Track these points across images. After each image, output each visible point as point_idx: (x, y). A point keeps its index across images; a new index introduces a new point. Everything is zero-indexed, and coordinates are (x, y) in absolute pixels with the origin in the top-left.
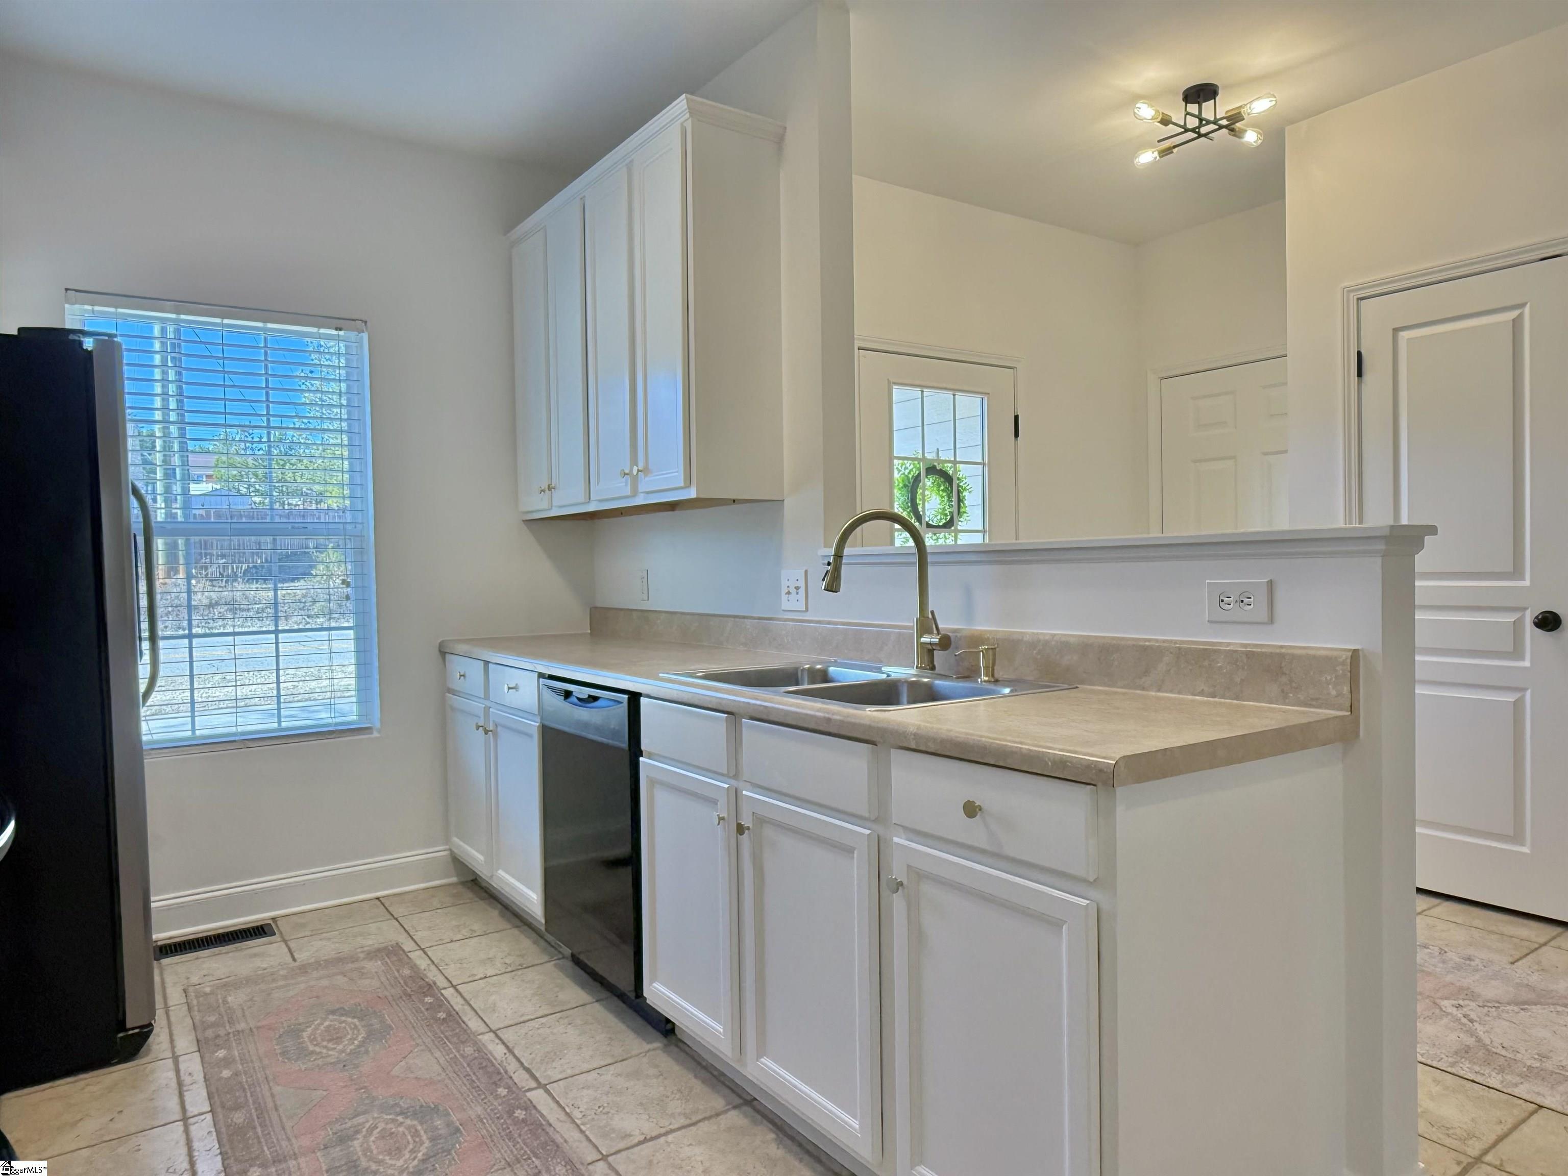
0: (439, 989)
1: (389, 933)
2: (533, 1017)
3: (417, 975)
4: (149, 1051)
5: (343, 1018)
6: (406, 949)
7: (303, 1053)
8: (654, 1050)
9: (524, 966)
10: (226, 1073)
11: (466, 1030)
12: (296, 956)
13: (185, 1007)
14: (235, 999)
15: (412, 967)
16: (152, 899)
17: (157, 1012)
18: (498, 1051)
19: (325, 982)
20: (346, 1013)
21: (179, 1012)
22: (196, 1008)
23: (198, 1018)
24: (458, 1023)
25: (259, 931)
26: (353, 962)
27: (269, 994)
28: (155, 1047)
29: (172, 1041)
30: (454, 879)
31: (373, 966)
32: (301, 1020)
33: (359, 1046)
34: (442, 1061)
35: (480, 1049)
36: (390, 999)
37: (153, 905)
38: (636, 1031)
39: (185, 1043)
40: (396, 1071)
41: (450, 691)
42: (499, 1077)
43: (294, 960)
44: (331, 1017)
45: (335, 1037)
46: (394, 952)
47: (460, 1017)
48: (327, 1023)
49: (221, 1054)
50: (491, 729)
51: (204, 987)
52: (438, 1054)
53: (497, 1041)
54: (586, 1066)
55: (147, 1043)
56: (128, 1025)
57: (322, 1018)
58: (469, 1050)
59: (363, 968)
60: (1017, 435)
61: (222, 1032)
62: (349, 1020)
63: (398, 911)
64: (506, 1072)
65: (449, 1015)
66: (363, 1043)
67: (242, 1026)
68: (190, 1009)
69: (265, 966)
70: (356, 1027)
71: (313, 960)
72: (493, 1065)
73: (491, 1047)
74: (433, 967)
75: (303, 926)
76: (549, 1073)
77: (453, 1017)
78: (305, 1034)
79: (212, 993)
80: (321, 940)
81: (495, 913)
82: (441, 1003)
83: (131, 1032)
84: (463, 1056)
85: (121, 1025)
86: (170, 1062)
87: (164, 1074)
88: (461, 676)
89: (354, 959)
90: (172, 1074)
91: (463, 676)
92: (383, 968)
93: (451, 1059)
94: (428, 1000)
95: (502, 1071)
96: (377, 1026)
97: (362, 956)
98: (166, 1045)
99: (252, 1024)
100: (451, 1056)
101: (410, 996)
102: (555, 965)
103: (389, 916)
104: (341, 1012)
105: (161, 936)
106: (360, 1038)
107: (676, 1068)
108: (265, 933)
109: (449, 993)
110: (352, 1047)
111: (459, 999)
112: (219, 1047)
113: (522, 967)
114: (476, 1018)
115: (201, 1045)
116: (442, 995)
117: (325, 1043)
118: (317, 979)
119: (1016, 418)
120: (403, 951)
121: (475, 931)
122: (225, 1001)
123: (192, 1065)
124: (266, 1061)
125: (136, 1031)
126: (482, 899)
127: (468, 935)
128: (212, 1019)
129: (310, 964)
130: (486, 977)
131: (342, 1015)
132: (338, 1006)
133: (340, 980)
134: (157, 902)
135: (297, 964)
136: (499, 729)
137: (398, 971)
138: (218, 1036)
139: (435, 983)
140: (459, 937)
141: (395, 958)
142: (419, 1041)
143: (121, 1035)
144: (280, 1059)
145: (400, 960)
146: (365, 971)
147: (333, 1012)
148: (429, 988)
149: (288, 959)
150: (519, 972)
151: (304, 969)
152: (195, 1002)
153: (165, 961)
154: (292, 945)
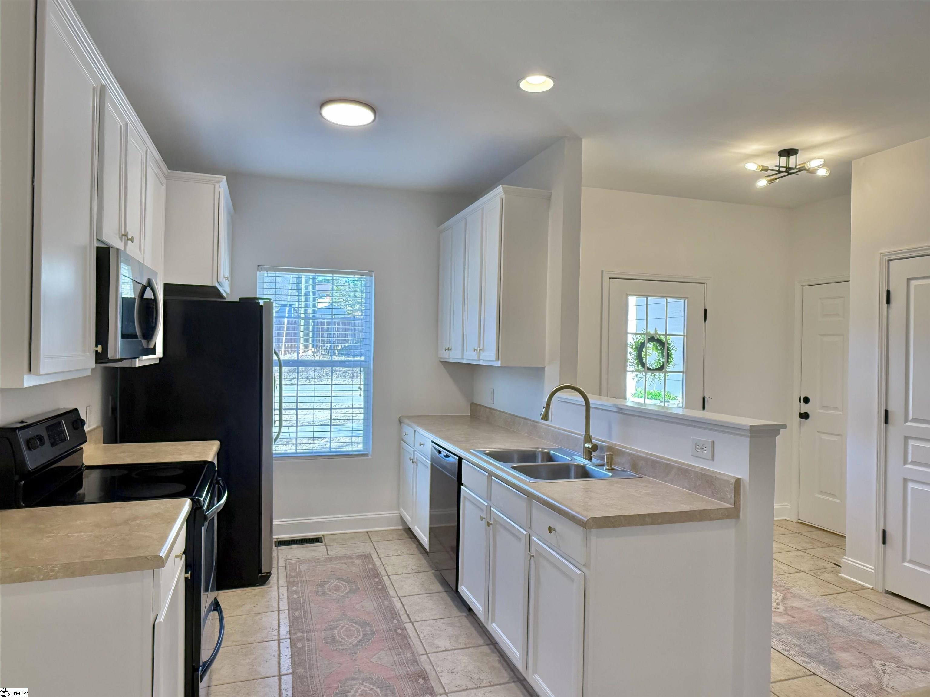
0: (382, 576)
1: (368, 548)
2: (416, 594)
3: (375, 569)
4: (269, 583)
5: (342, 582)
6: (373, 557)
7: (324, 594)
8: (463, 616)
9: (420, 571)
10: (295, 596)
11: (388, 594)
12: (329, 553)
13: (284, 568)
14: (303, 567)
15: (373, 565)
16: (274, 521)
17: (273, 568)
18: (398, 605)
19: (338, 566)
20: (343, 580)
21: (282, 570)
22: (288, 569)
23: (288, 573)
24: (386, 591)
25: (317, 540)
26: (351, 559)
27: (316, 568)
28: (271, 582)
29: (278, 581)
30: (401, 527)
31: (358, 562)
32: (326, 580)
33: (345, 594)
34: (375, 605)
35: (391, 603)
36: (361, 577)
37: (274, 523)
38: (457, 606)
39: (282, 582)
40: (357, 607)
41: (403, 440)
42: (396, 615)
43: (328, 554)
44: (337, 581)
45: (337, 589)
46: (367, 557)
47: (387, 589)
48: (335, 583)
49: (295, 588)
50: (415, 461)
51: (292, 561)
52: (374, 603)
53: (399, 601)
54: (432, 618)
55: (269, 579)
56: (263, 572)
57: (334, 581)
58: (387, 603)
59: (354, 562)
60: (705, 319)
61: (296, 580)
62: (344, 583)
63: (374, 539)
64: (399, 614)
65: (383, 587)
66: (347, 593)
67: (304, 579)
68: (286, 569)
69: (316, 555)
70: (346, 586)
71: (334, 556)
72: (395, 610)
73: (396, 603)
74: (382, 566)
75: (334, 540)
76: (416, 618)
77: (384, 589)
78: (326, 586)
79: (295, 564)
80: (340, 547)
81: (414, 546)
82: (381, 582)
83: (263, 574)
84: (384, 605)
85: (260, 571)
86: (276, 589)
87: (274, 593)
88: (406, 434)
89: (351, 558)
90: (276, 593)
91: (407, 434)
92: (362, 563)
93: (379, 605)
94: (377, 580)
95: (397, 614)
96: (354, 587)
97: (355, 556)
98: (276, 582)
99: (308, 578)
100: (380, 604)
101: (369, 577)
102: (433, 573)
103: (369, 541)
104: (342, 579)
105: (276, 537)
106: (346, 591)
107: (469, 625)
108: (319, 541)
109: (385, 578)
110: (343, 594)
111: (389, 582)
112: (294, 586)
113: (419, 572)
114: (393, 590)
115: (289, 584)
116: (382, 578)
117: (333, 591)
118: (335, 564)
119: (705, 310)
120: (372, 557)
121: (403, 553)
122: (299, 568)
123: (284, 591)
124: (310, 594)
125: (265, 574)
126: (411, 538)
127: (400, 554)
128: (293, 574)
129: (334, 557)
130: (402, 574)
131: (341, 581)
132: (341, 577)
133: (344, 566)
134: (276, 522)
135: (328, 556)
136: (418, 461)
137: (368, 566)
138: (294, 581)
139: (380, 573)
140: (396, 554)
141: (367, 560)
142: (369, 596)
143: (260, 575)
144: (316, 594)
145: (369, 561)
146: (354, 564)
147: (338, 579)
148: (377, 575)
149: (326, 554)
150: (417, 574)
151: (331, 559)
152: (288, 566)
153: (280, 548)
154: (328, 548)
